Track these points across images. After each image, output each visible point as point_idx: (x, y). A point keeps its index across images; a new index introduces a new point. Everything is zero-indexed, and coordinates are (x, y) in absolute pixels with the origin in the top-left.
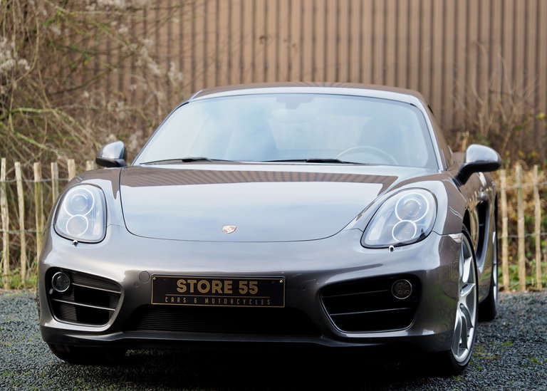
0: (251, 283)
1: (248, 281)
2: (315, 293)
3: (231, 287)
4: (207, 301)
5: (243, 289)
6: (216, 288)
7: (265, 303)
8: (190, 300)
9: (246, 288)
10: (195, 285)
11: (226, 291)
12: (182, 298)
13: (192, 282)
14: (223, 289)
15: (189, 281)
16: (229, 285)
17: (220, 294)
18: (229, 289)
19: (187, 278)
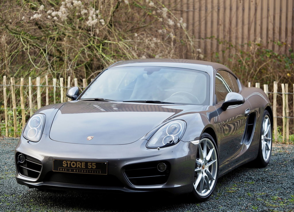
1: (92, 163)
2: (120, 169)
3: (84, 165)
4: (75, 171)
5: (90, 166)
6: (79, 166)
7: (99, 173)
8: (68, 170)
10: (70, 164)
11: (83, 167)
12: (65, 169)
13: (69, 162)
14: (81, 166)
15: (67, 162)
16: (84, 164)
17: (80, 168)
18: (84, 166)
19: (67, 160)
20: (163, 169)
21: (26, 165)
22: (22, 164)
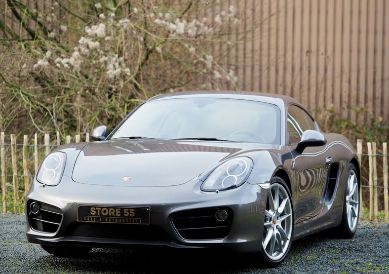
0: (131, 210)
1: (129, 209)
2: (167, 217)
3: (119, 212)
4: (106, 220)
6: (112, 213)
7: (139, 222)
8: (97, 219)
9: (128, 213)
10: (100, 211)
11: (117, 215)
12: (93, 218)
13: (99, 209)
14: (115, 213)
15: (97, 208)
17: (114, 216)
19: (96, 207)
20: (222, 218)
21: (41, 217)
22: (35, 216)
